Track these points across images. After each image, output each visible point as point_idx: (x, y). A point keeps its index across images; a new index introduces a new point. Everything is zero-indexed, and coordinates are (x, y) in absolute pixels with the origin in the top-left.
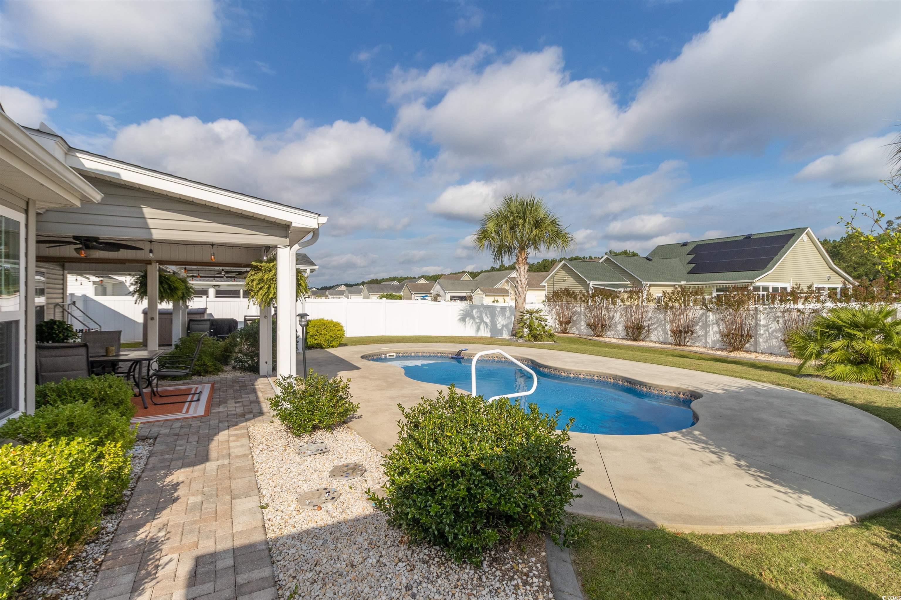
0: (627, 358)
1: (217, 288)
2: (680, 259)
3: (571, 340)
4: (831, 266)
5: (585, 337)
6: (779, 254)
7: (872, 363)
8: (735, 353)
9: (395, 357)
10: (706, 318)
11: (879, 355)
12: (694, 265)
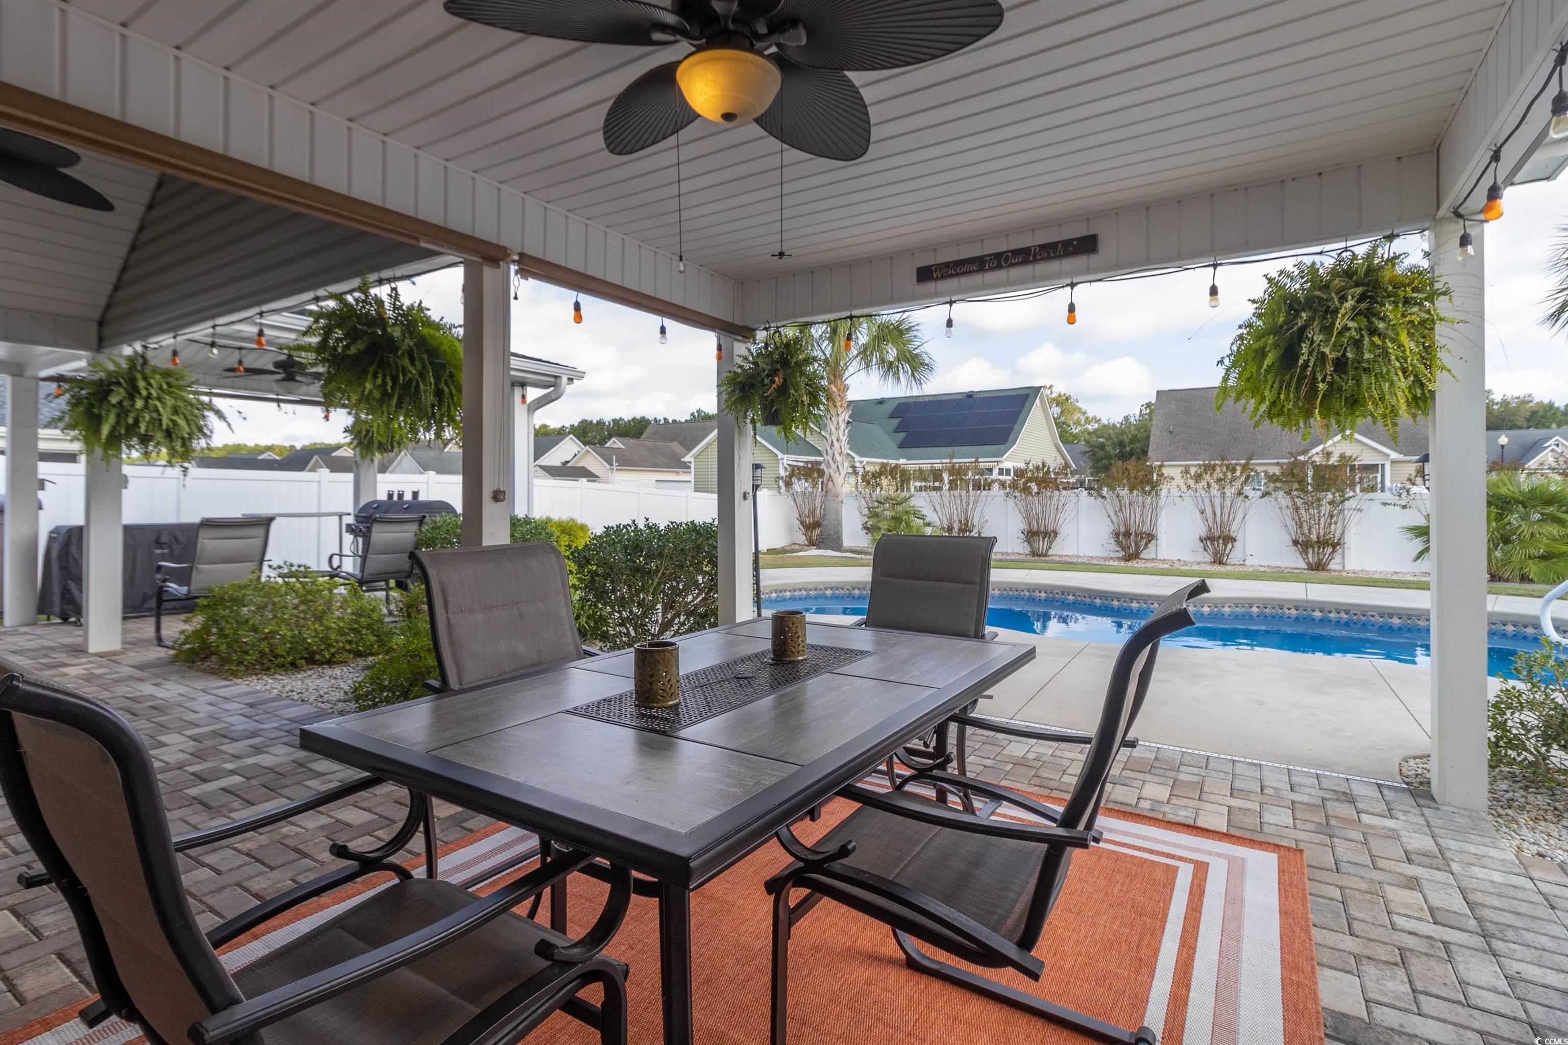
2: (880, 424)
6: (1018, 422)
12: (904, 434)
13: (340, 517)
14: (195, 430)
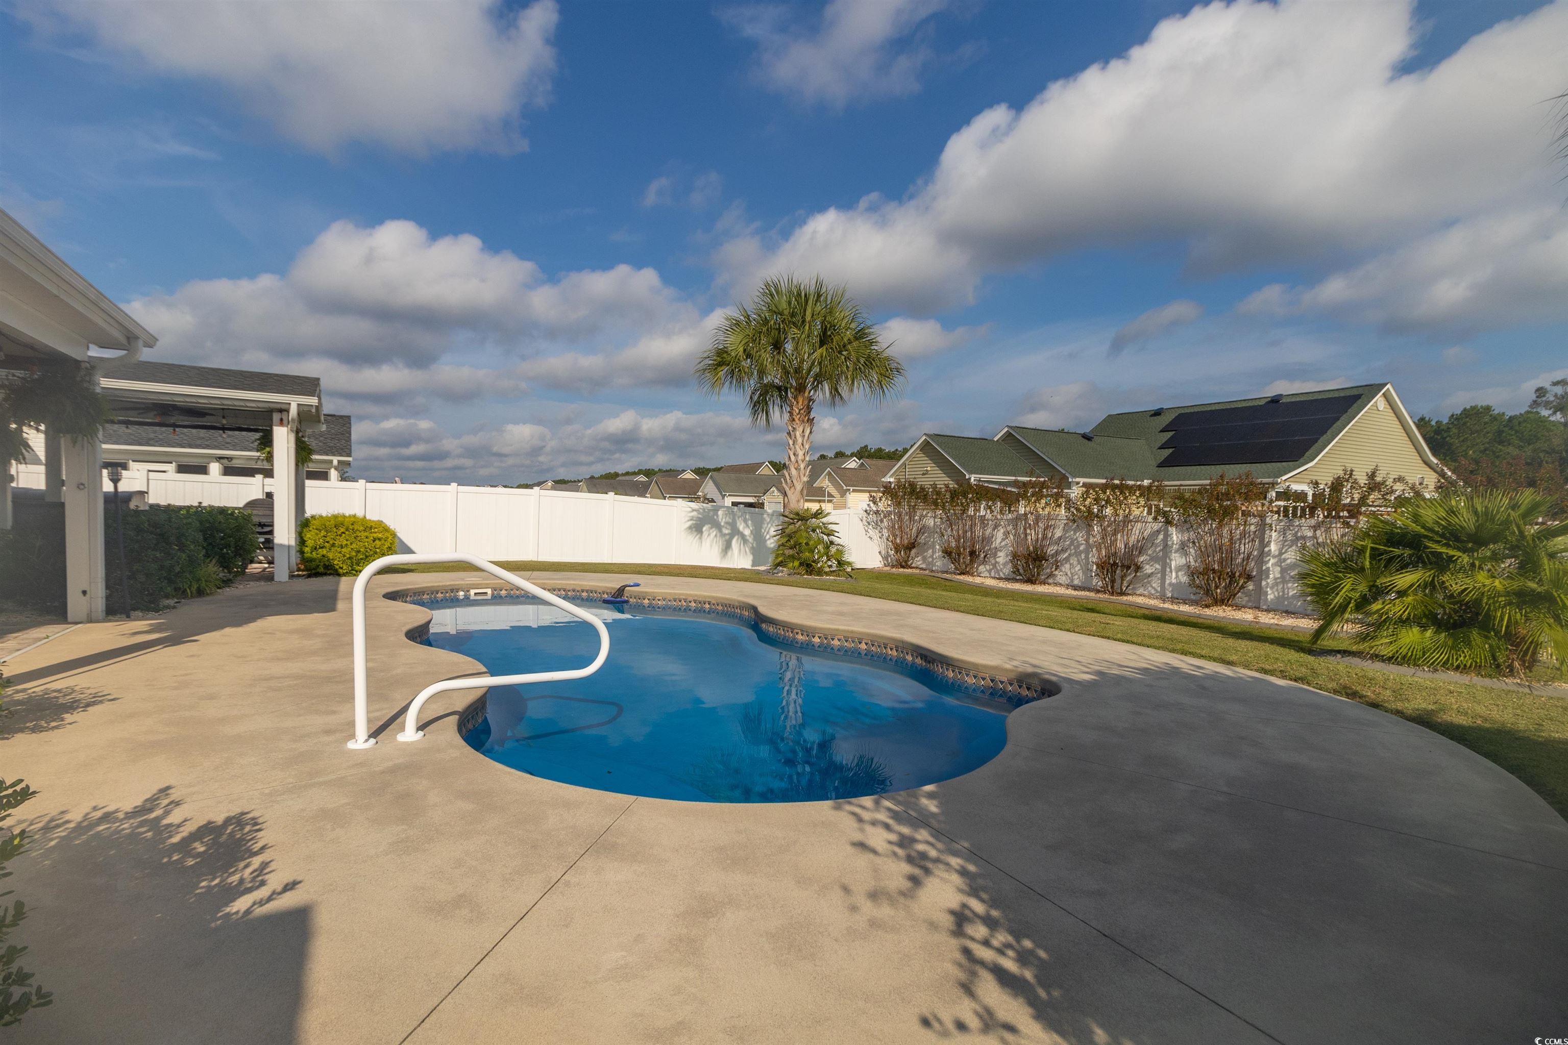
0: (962, 609)
1: (225, 461)
2: (1147, 440)
3: (910, 581)
4: (1426, 459)
5: (939, 575)
6: (1329, 432)
7: (1486, 625)
8: (1215, 608)
9: (489, 596)
10: (1165, 540)
11: (1505, 606)
12: (1171, 450)
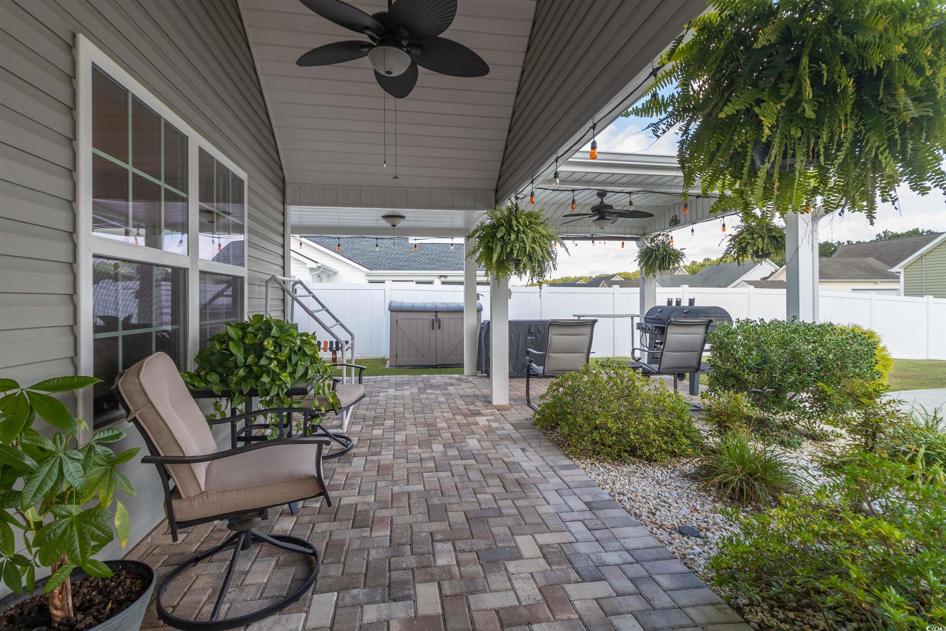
13: (632, 318)
14: (546, 255)
